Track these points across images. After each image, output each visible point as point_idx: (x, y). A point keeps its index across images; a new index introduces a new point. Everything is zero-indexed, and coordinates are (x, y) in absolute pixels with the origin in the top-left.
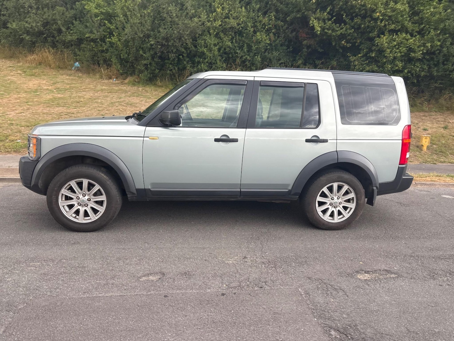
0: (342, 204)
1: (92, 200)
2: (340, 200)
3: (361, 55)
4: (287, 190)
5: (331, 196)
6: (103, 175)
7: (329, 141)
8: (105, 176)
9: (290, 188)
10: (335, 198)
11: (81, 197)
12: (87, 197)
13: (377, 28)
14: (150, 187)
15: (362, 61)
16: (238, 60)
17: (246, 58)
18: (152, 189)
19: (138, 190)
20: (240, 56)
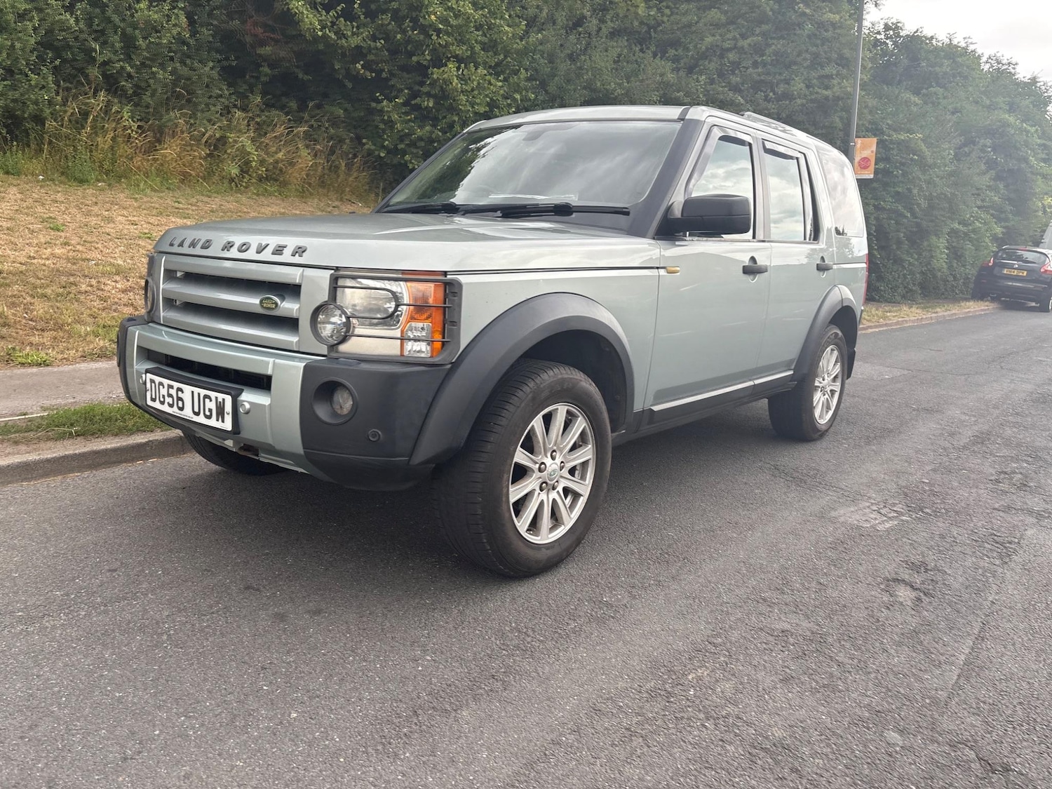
3: (401, 101)
13: (428, 46)
15: (403, 113)
16: (94, 72)
17: (122, 68)
20: (100, 59)
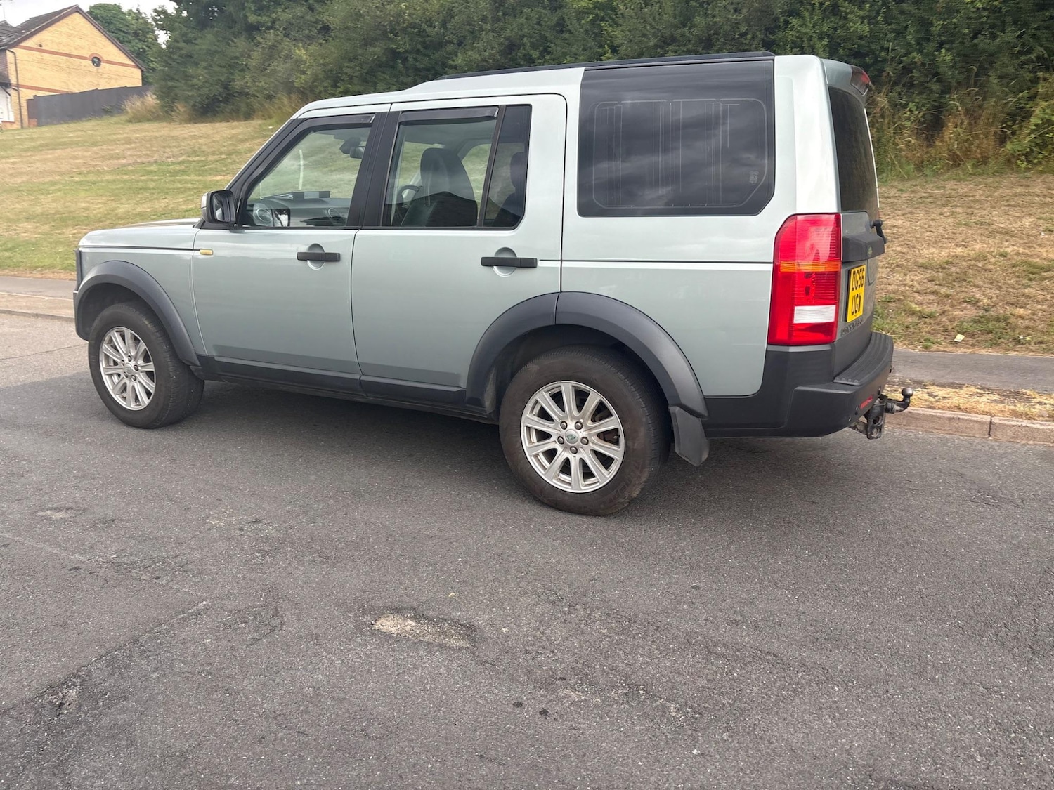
0: (590, 444)
1: (139, 368)
2: (582, 433)
4: (455, 389)
5: (560, 419)
6: (147, 323)
7: (540, 264)
8: (149, 326)
9: (463, 384)
10: (571, 425)
11: (126, 359)
12: (133, 363)
14: (214, 354)
18: (217, 359)
19: (200, 357)
